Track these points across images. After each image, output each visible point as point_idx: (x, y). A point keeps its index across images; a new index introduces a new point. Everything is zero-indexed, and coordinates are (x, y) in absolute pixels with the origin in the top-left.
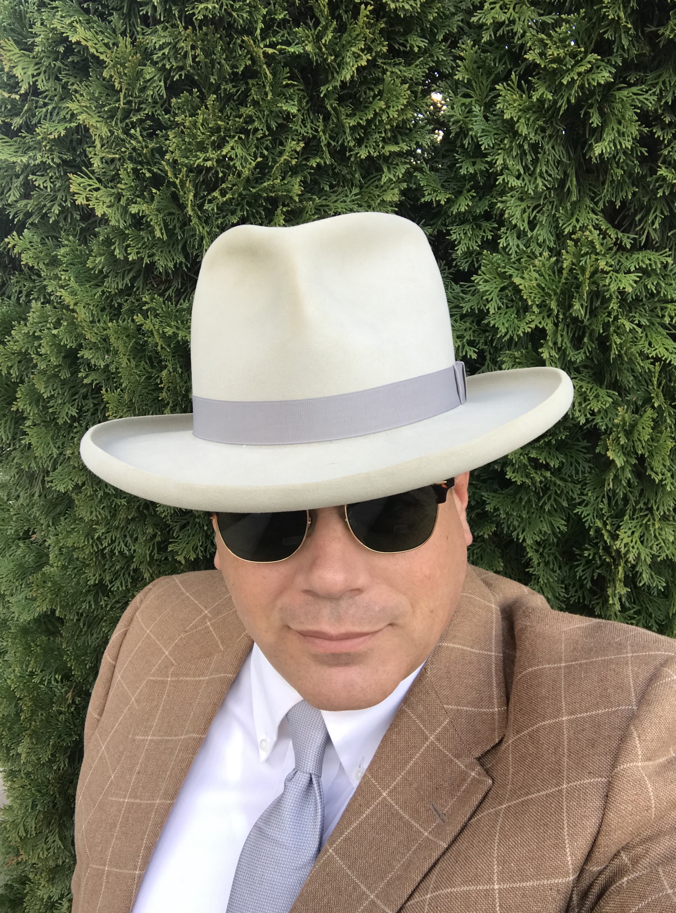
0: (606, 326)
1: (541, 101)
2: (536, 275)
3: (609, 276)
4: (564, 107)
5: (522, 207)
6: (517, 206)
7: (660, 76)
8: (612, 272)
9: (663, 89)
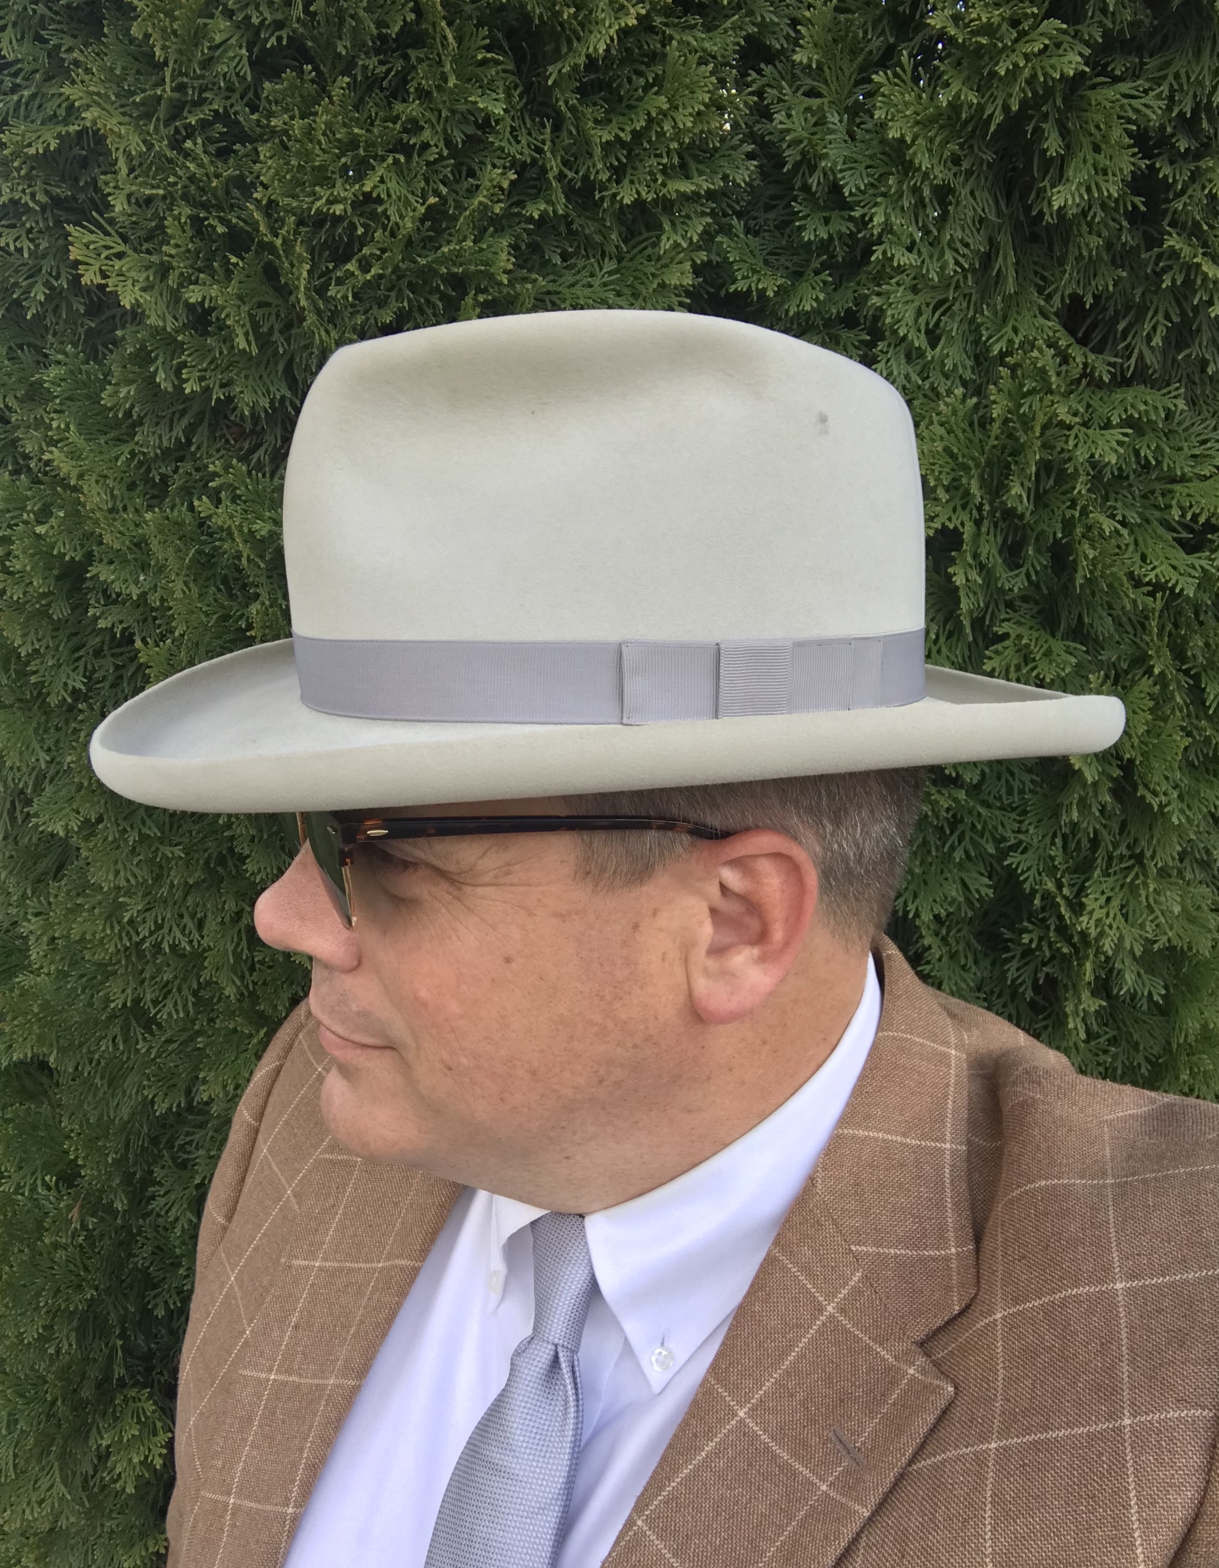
0: (1068, 525)
1: (955, 106)
2: (941, 431)
3: (1073, 432)
4: (999, 118)
5: (917, 304)
6: (907, 302)
7: (1168, 64)
8: (1077, 427)
9: (1176, 87)
